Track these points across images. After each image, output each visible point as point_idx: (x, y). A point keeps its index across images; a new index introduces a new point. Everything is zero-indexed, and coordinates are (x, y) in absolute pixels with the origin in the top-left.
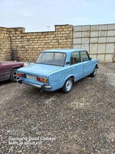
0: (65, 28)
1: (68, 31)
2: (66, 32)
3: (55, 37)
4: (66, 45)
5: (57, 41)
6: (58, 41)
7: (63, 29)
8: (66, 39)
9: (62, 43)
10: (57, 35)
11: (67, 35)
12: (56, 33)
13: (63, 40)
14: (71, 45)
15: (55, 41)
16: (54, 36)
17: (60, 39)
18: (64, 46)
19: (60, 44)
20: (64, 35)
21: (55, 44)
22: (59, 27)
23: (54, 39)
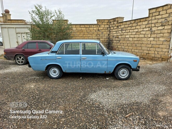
0: (163, 10)
1: (167, 13)
2: (164, 16)
3: (148, 24)
4: (162, 35)
5: (149, 29)
6: (151, 29)
7: (159, 12)
8: (162, 26)
9: (156, 31)
10: (150, 21)
11: (164, 19)
12: (150, 18)
13: (158, 27)
14: (169, 34)
15: (147, 29)
16: (146, 22)
17: (154, 27)
18: (158, 36)
19: (153, 33)
20: (160, 21)
21: (147, 33)
22: (154, 10)
23: (147, 26)
